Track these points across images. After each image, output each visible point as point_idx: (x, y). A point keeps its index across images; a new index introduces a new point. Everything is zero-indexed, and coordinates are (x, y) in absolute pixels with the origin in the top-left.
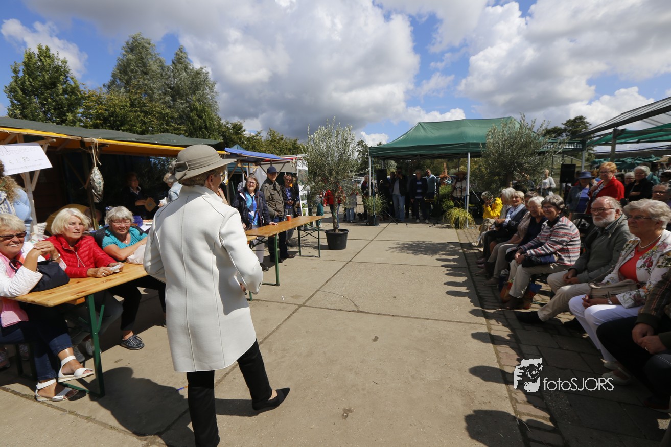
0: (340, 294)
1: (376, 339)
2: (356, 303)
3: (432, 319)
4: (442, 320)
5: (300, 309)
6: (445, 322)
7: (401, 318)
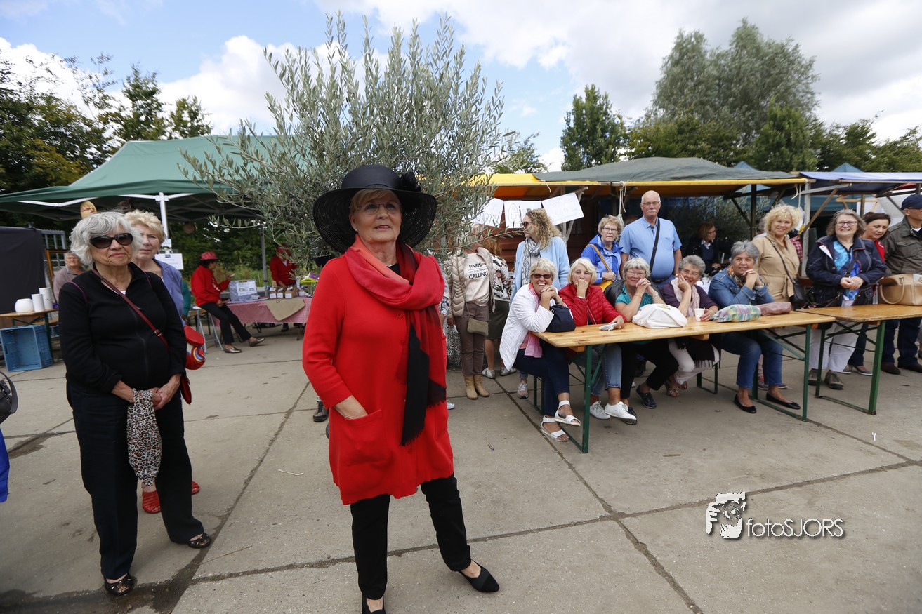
5: (909, 467)
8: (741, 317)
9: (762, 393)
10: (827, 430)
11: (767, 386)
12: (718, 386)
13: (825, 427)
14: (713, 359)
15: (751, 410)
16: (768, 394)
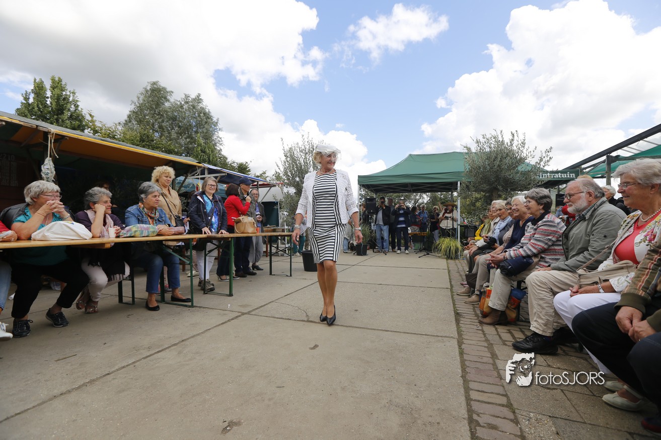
0: (296, 306)
1: (316, 346)
2: (310, 314)
3: (391, 331)
4: (404, 333)
5: (243, 316)
6: (407, 334)
7: (355, 329)
8: (142, 233)
9: (168, 296)
10: (204, 309)
11: (170, 289)
12: (135, 299)
13: (204, 308)
14: (124, 273)
15: (156, 309)
16: (172, 296)
